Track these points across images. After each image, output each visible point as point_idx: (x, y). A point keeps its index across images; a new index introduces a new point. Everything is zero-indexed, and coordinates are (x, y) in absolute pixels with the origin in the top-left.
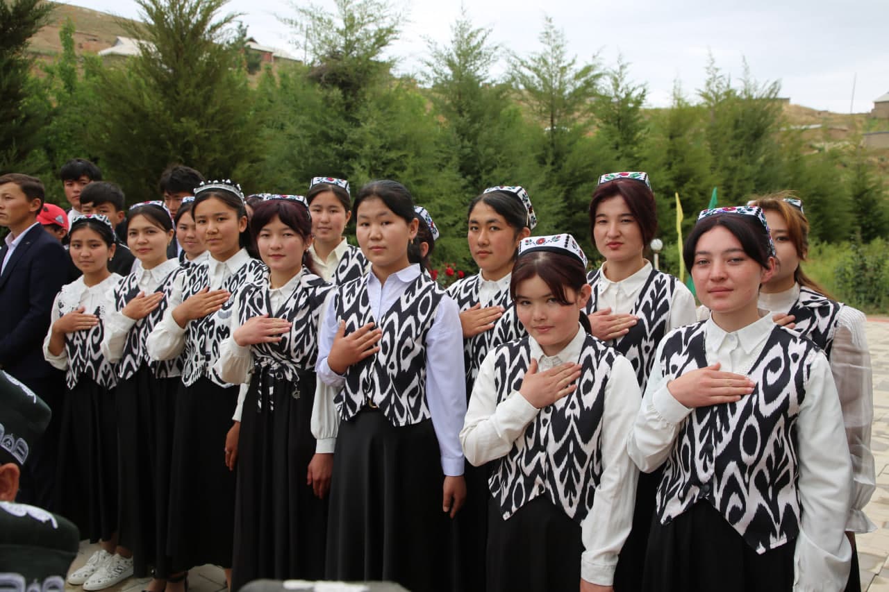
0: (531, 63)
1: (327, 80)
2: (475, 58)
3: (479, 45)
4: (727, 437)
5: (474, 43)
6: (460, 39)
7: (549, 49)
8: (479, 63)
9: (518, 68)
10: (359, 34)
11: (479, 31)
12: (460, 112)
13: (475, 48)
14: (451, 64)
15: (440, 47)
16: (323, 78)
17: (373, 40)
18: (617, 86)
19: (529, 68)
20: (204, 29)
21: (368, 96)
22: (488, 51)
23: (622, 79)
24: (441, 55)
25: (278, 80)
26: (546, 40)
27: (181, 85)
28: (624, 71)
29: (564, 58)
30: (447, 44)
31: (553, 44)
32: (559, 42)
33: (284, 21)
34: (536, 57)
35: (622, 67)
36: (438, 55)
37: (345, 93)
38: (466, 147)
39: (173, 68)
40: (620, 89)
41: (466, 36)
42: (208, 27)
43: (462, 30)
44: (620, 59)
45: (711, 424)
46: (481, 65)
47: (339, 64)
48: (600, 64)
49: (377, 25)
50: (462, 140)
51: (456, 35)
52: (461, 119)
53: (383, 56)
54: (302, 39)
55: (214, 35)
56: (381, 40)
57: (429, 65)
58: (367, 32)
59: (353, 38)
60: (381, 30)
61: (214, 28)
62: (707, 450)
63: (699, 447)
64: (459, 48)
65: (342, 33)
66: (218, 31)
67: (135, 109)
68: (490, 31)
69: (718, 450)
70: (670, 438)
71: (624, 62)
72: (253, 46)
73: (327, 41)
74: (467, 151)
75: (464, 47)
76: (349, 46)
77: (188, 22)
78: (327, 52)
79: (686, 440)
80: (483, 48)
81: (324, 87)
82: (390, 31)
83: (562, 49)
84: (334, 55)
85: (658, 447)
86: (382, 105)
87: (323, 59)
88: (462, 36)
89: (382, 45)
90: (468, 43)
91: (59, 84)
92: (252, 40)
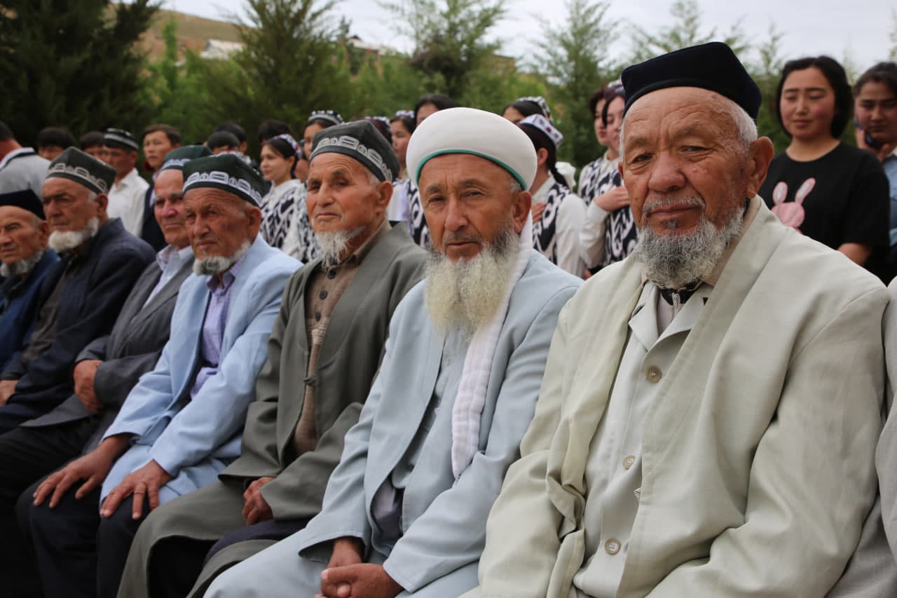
0: (659, 39)
1: (430, 65)
2: (593, 36)
3: (597, 21)
4: (629, 226)
5: (592, 19)
6: (575, 15)
7: (681, 22)
8: (596, 41)
9: (645, 46)
10: (463, 14)
11: (597, 6)
12: (576, 97)
13: (591, 25)
14: (566, 45)
15: (554, 26)
16: (425, 64)
17: (478, 22)
18: (768, 61)
19: (658, 44)
20: (304, 18)
21: (472, 81)
22: (607, 28)
23: (774, 53)
24: (554, 35)
25: (380, 71)
26: (678, 12)
27: (282, 72)
28: (777, 44)
29: (698, 31)
30: (561, 22)
31: (687, 16)
32: (693, 13)
33: (385, 6)
34: (667, 32)
35: (774, 39)
36: (552, 35)
37: (448, 79)
38: (582, 134)
39: (274, 58)
40: (772, 64)
41: (582, 11)
42: (309, 15)
43: (578, 7)
44: (772, 29)
45: (621, 220)
46: (600, 43)
47: (443, 49)
48: (742, 36)
49: (481, 5)
50: (578, 127)
51: (571, 12)
52: (576, 104)
53: (488, 38)
54: (404, 24)
55: (314, 23)
56: (486, 20)
57: (543, 46)
58: (471, 13)
59: (457, 21)
60: (486, 11)
61: (315, 16)
62: (618, 236)
63: (614, 235)
64: (575, 25)
65: (447, 16)
66: (319, 19)
67: (238, 99)
68: (609, 5)
69: (624, 234)
70: (598, 234)
71: (777, 32)
72: (357, 44)
73: (430, 24)
74: (583, 138)
75: (580, 24)
76: (453, 29)
77: (289, 11)
78: (429, 36)
79: (608, 235)
80: (601, 25)
81: (427, 73)
82: (496, 11)
83: (696, 22)
84: (437, 39)
85: (590, 241)
86: (488, 90)
87: (426, 44)
88: (578, 13)
89: (488, 26)
90: (584, 20)
91: (162, 82)
92: (356, 37)
